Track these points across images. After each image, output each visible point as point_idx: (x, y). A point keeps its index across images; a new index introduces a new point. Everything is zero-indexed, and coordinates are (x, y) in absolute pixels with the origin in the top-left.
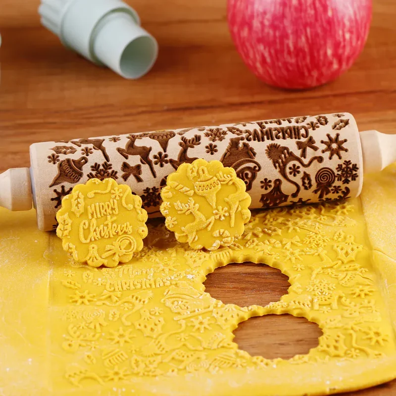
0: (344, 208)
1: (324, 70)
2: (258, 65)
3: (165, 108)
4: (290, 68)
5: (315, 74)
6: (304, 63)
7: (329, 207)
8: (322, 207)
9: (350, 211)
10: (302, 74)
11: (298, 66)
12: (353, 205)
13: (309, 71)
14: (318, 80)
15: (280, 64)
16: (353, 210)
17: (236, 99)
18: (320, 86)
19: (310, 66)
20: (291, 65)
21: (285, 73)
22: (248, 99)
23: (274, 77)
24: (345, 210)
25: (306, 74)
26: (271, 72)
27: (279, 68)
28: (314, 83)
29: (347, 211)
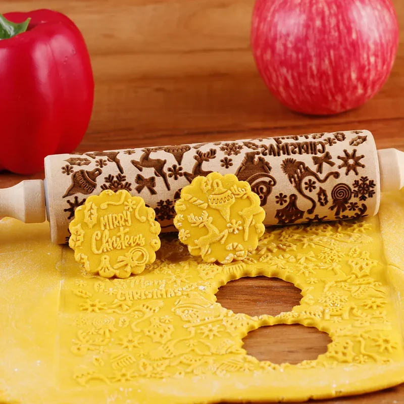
0: (361, 226)
1: (348, 94)
2: (281, 89)
3: (186, 132)
4: (314, 92)
5: (339, 98)
6: (327, 87)
7: (346, 225)
8: (339, 225)
9: (368, 229)
10: (325, 99)
11: (321, 89)
12: (371, 224)
13: (333, 95)
14: (343, 105)
15: (303, 88)
16: (370, 229)
17: (258, 125)
18: (345, 113)
19: (333, 90)
20: (315, 88)
21: (308, 97)
22: (271, 124)
23: (297, 102)
24: (362, 229)
25: (330, 98)
26: (294, 96)
27: (303, 92)
28: (339, 109)
29: (364, 229)
